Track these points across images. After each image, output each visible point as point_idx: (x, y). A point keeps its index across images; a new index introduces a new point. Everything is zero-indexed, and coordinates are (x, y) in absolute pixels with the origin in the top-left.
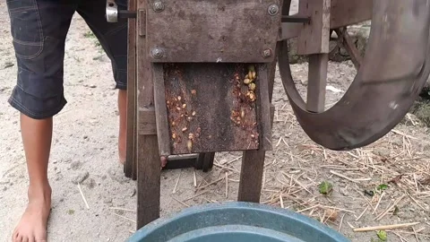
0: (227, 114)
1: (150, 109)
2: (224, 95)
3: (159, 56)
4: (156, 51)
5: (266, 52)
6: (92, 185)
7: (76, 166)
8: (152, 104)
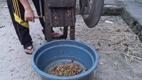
0: (65, 18)
1: (49, 18)
2: (64, 14)
3: (50, 6)
4: (49, 5)
5: (73, 5)
6: (42, 39)
7: (39, 35)
8: (49, 17)
